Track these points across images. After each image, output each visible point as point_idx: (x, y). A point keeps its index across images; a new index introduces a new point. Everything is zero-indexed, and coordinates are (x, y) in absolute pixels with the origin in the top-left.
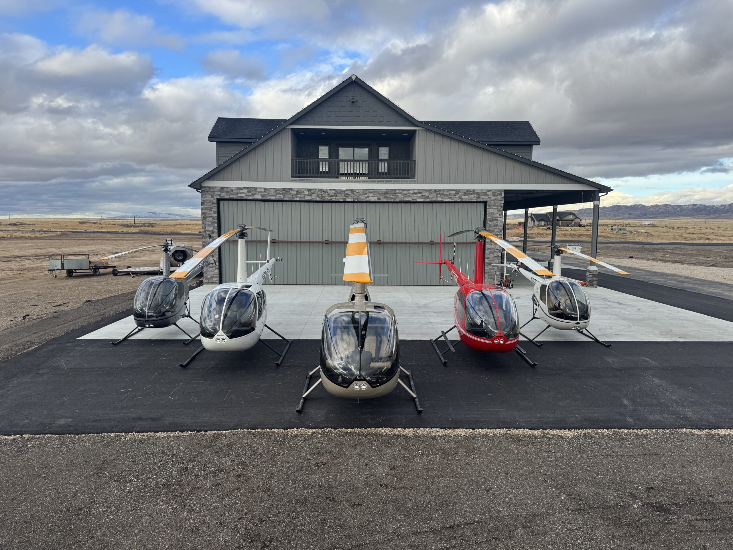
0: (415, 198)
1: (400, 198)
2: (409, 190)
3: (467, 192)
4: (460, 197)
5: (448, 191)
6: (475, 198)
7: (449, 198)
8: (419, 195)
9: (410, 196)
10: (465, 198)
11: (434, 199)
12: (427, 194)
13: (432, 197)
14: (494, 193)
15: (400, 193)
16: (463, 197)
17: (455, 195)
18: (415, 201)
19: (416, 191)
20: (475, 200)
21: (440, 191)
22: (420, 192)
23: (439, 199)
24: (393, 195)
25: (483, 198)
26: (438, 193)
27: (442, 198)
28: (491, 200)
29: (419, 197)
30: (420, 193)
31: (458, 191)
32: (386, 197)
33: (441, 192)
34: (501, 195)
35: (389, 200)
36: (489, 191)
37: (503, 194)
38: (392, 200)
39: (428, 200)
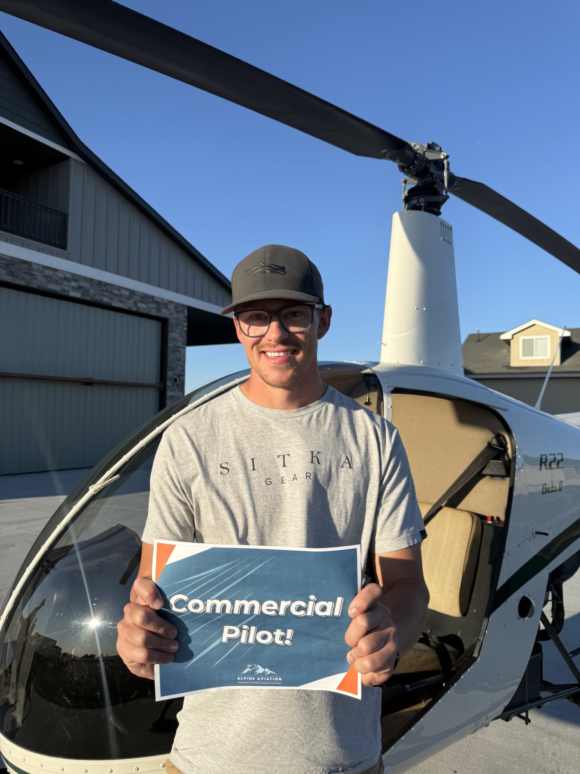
0: (66, 288)
1: (38, 282)
2: (56, 270)
3: (145, 298)
4: (135, 303)
5: (119, 288)
6: (155, 311)
7: (121, 302)
8: (74, 284)
9: (57, 282)
10: (142, 307)
11: (98, 298)
12: (87, 285)
13: (94, 294)
14: (178, 306)
15: (38, 271)
16: (140, 305)
17: (129, 299)
18: (65, 293)
19: (69, 276)
20: (154, 313)
21: (106, 284)
22: (75, 278)
23: (106, 300)
24: (25, 273)
25: (164, 313)
26: (104, 288)
27: (110, 299)
28: (174, 318)
29: (74, 289)
30: (76, 281)
31: (132, 293)
32: (11, 274)
33: (109, 288)
34: (183, 313)
35: (17, 282)
36: (171, 302)
37: (186, 312)
38: (23, 283)
39: (88, 298)
